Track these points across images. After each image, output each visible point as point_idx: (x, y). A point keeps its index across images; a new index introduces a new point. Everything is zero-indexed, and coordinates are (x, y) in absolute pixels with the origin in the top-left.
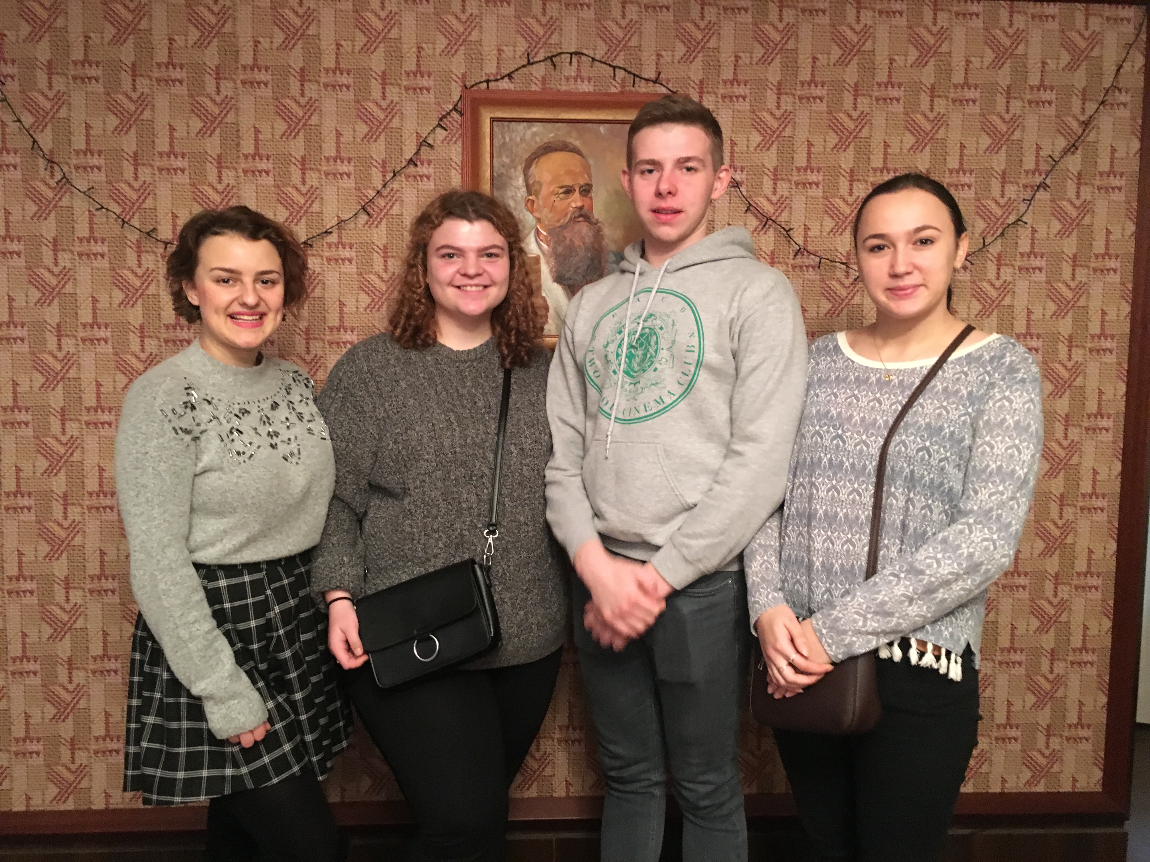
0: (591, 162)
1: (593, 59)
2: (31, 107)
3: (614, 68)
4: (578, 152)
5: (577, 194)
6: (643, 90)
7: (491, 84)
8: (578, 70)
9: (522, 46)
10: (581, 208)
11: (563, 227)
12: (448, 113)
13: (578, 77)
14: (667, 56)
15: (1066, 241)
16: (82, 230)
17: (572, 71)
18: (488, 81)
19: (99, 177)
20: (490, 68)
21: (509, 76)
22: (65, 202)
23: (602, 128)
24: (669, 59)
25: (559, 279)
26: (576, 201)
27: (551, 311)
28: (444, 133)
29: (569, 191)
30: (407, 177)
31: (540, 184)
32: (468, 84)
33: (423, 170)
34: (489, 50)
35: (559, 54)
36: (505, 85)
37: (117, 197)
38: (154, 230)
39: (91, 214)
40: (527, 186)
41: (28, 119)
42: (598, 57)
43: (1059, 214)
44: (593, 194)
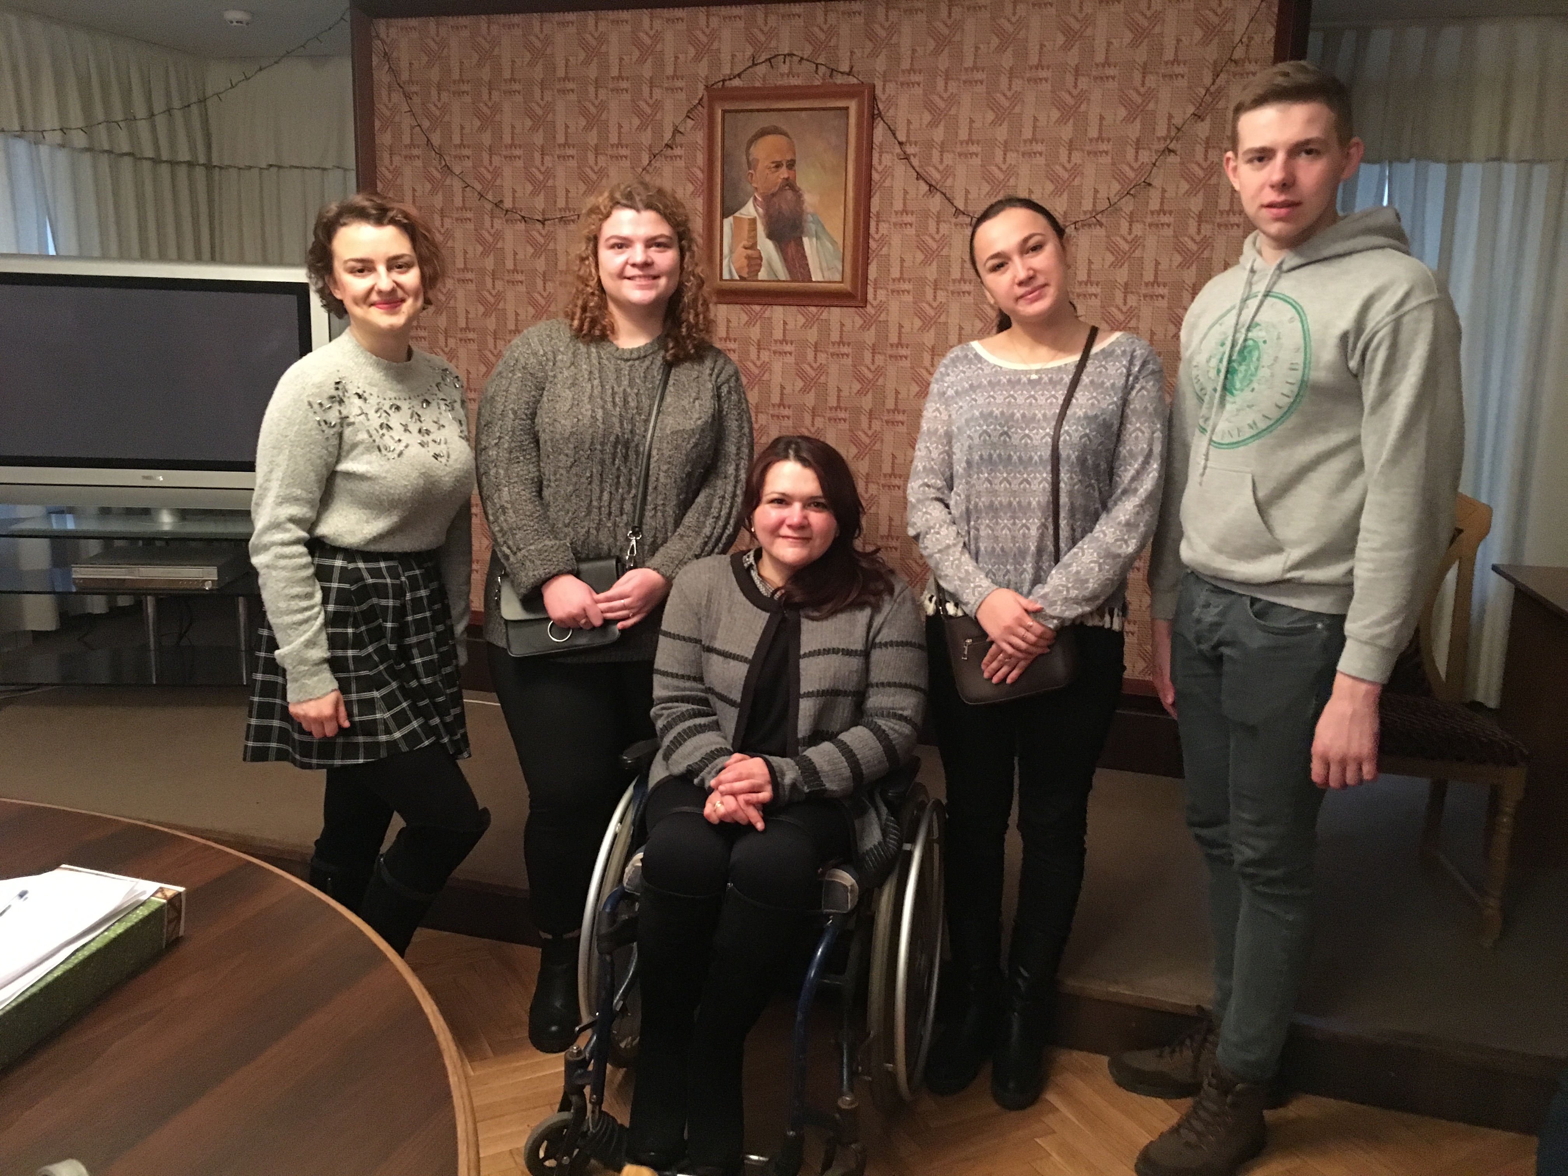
0: (796, 142)
1: (802, 59)
2: (429, 116)
3: (817, 65)
4: (786, 134)
5: (784, 168)
6: (839, 82)
7: (727, 83)
8: (791, 68)
9: (749, 51)
10: (787, 179)
11: (773, 195)
12: (695, 107)
13: (790, 73)
14: (858, 53)
15: (1193, 200)
16: (458, 202)
17: (785, 69)
18: (724, 81)
19: (468, 163)
20: (726, 70)
21: (739, 75)
22: (448, 182)
23: (804, 114)
24: (859, 55)
25: (770, 236)
26: (784, 173)
27: (764, 262)
28: (692, 122)
29: (778, 166)
30: (666, 157)
31: (758, 161)
32: (710, 83)
33: (678, 151)
34: (726, 57)
35: (776, 56)
36: (736, 82)
37: (480, 178)
38: (501, 201)
39: (464, 191)
40: (748, 162)
41: (426, 124)
42: (805, 57)
43: (1187, 176)
44: (796, 167)
